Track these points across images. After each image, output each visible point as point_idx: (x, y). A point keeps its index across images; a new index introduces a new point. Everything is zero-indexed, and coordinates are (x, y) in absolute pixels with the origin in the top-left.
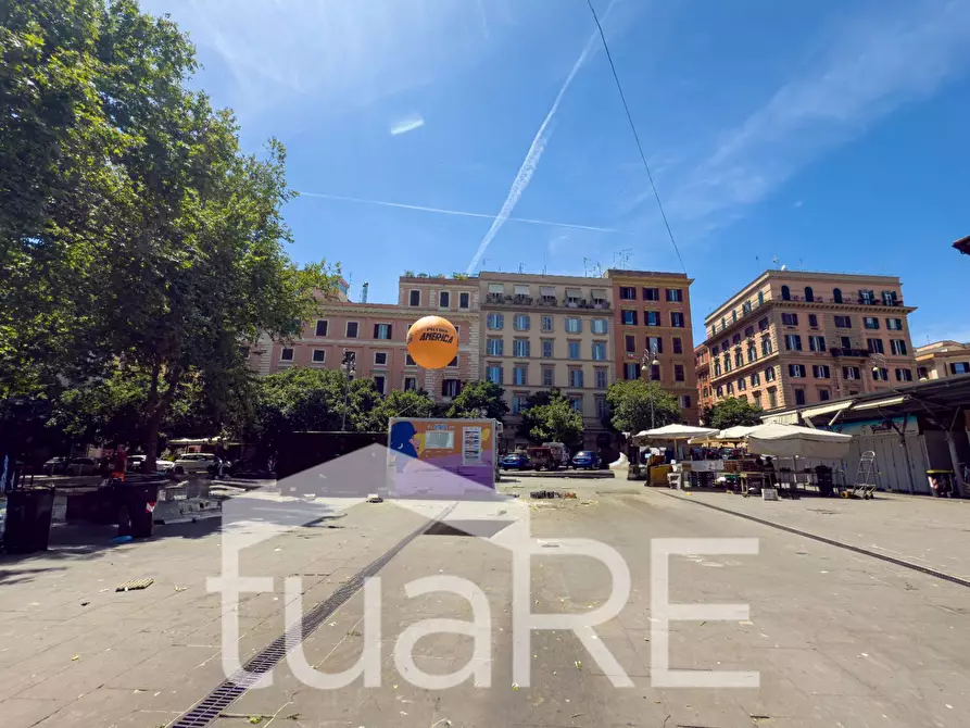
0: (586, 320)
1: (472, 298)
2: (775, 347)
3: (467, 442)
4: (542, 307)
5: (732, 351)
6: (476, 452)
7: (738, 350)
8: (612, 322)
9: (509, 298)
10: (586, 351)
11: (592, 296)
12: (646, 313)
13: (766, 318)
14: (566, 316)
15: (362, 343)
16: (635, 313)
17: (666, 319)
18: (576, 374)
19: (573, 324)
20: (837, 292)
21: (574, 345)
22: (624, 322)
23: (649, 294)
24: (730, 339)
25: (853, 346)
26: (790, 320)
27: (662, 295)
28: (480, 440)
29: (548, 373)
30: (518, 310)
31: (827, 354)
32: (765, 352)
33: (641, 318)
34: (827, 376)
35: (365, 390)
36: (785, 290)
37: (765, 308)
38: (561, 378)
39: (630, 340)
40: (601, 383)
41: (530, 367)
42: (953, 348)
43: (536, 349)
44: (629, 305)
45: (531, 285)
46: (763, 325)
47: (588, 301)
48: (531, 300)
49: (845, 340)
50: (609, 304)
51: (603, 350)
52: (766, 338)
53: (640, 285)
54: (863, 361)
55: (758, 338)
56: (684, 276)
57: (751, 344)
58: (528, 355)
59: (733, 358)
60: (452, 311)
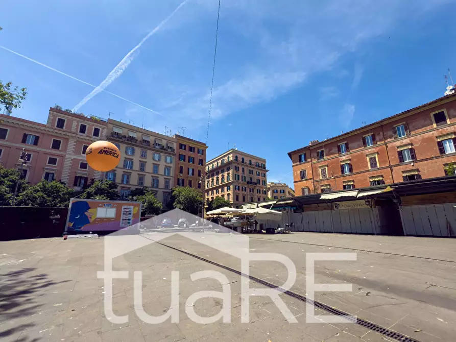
0: (163, 156)
1: (102, 132)
2: (231, 178)
3: (124, 214)
4: (142, 145)
5: (215, 178)
6: (129, 220)
7: (218, 178)
8: (175, 159)
9: (125, 137)
10: (161, 170)
11: (167, 144)
12: (189, 157)
13: (229, 167)
14: (154, 152)
15: (9, 144)
16: (185, 156)
17: (197, 161)
18: (155, 181)
19: (157, 156)
20: (250, 161)
21: (156, 166)
22: (179, 160)
23: (191, 149)
24: (215, 173)
25: (253, 181)
26: (237, 169)
27: (196, 150)
28: (132, 213)
29: (141, 179)
30: (128, 144)
31: (246, 183)
32: (228, 180)
33: (187, 159)
34: (245, 191)
35: (14, 177)
36: (236, 157)
37: (230, 163)
38: (148, 182)
39: (181, 168)
40: (167, 186)
41: (132, 174)
42: (274, 185)
43: (136, 166)
44: (182, 152)
45: (138, 133)
46: (228, 169)
47: (165, 147)
48: (137, 140)
49: (251, 179)
50: (174, 150)
51: (169, 170)
52: (228, 174)
53: (188, 144)
54: (255, 187)
55: (226, 174)
56: (205, 144)
57: (223, 176)
58: (132, 168)
59: (215, 181)
60: (87, 136)
